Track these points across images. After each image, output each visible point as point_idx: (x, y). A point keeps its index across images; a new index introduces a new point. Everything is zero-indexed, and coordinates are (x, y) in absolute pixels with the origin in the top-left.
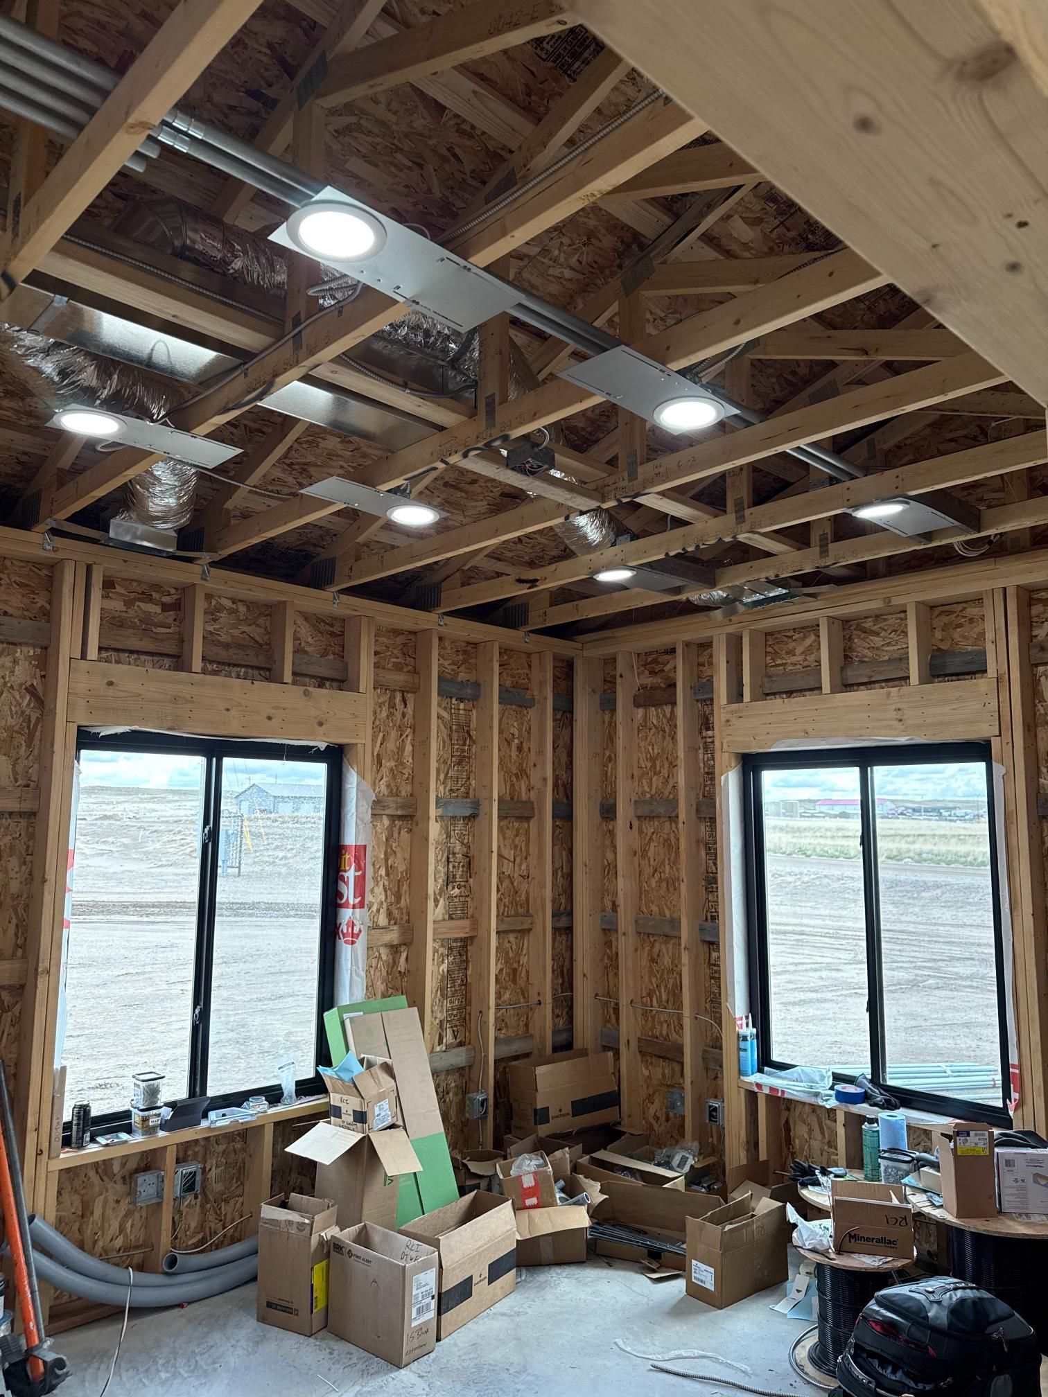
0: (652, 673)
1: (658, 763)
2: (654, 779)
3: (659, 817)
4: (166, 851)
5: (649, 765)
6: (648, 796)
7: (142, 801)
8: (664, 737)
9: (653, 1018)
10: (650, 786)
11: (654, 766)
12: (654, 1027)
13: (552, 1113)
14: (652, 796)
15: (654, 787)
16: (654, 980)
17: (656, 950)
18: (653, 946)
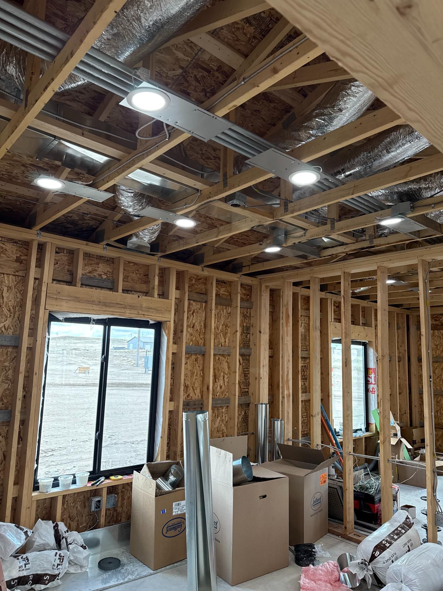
0: (436, 320)
1: (439, 347)
2: (437, 351)
3: (439, 362)
4: (122, 364)
5: (435, 347)
6: (435, 356)
7: (86, 343)
8: (441, 339)
9: (438, 418)
10: (436, 353)
11: (437, 347)
12: (438, 420)
13: (417, 442)
14: (436, 356)
15: (437, 353)
16: (438, 408)
17: (439, 399)
18: (438, 398)
